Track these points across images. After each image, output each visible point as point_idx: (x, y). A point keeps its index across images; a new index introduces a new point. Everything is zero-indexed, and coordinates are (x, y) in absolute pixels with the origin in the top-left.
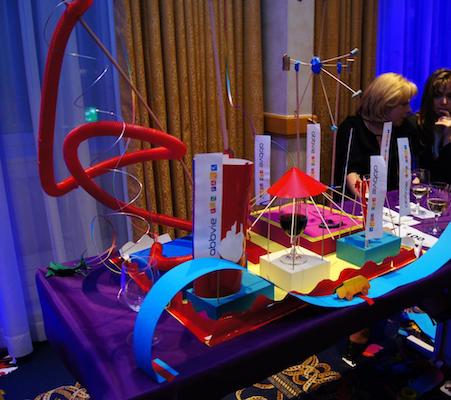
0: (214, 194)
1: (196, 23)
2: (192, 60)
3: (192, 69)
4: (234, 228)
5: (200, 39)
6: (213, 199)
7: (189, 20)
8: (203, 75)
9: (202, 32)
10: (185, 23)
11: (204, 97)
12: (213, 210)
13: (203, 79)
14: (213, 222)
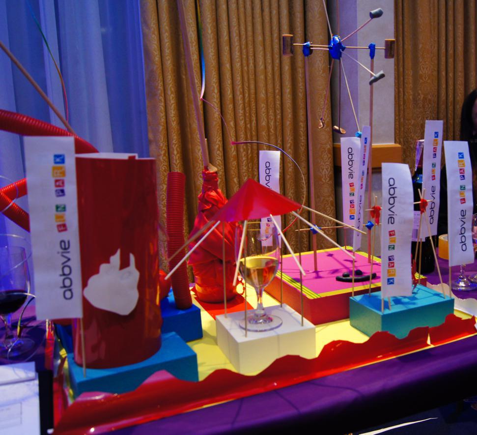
0: (61, 201)
1: (243, 33)
2: (238, 78)
3: (239, 88)
4: (116, 259)
5: (247, 52)
6: (61, 208)
7: (235, 30)
8: (253, 96)
9: (250, 43)
10: (229, 33)
11: (254, 122)
12: (63, 227)
13: (253, 100)
14: (65, 247)
